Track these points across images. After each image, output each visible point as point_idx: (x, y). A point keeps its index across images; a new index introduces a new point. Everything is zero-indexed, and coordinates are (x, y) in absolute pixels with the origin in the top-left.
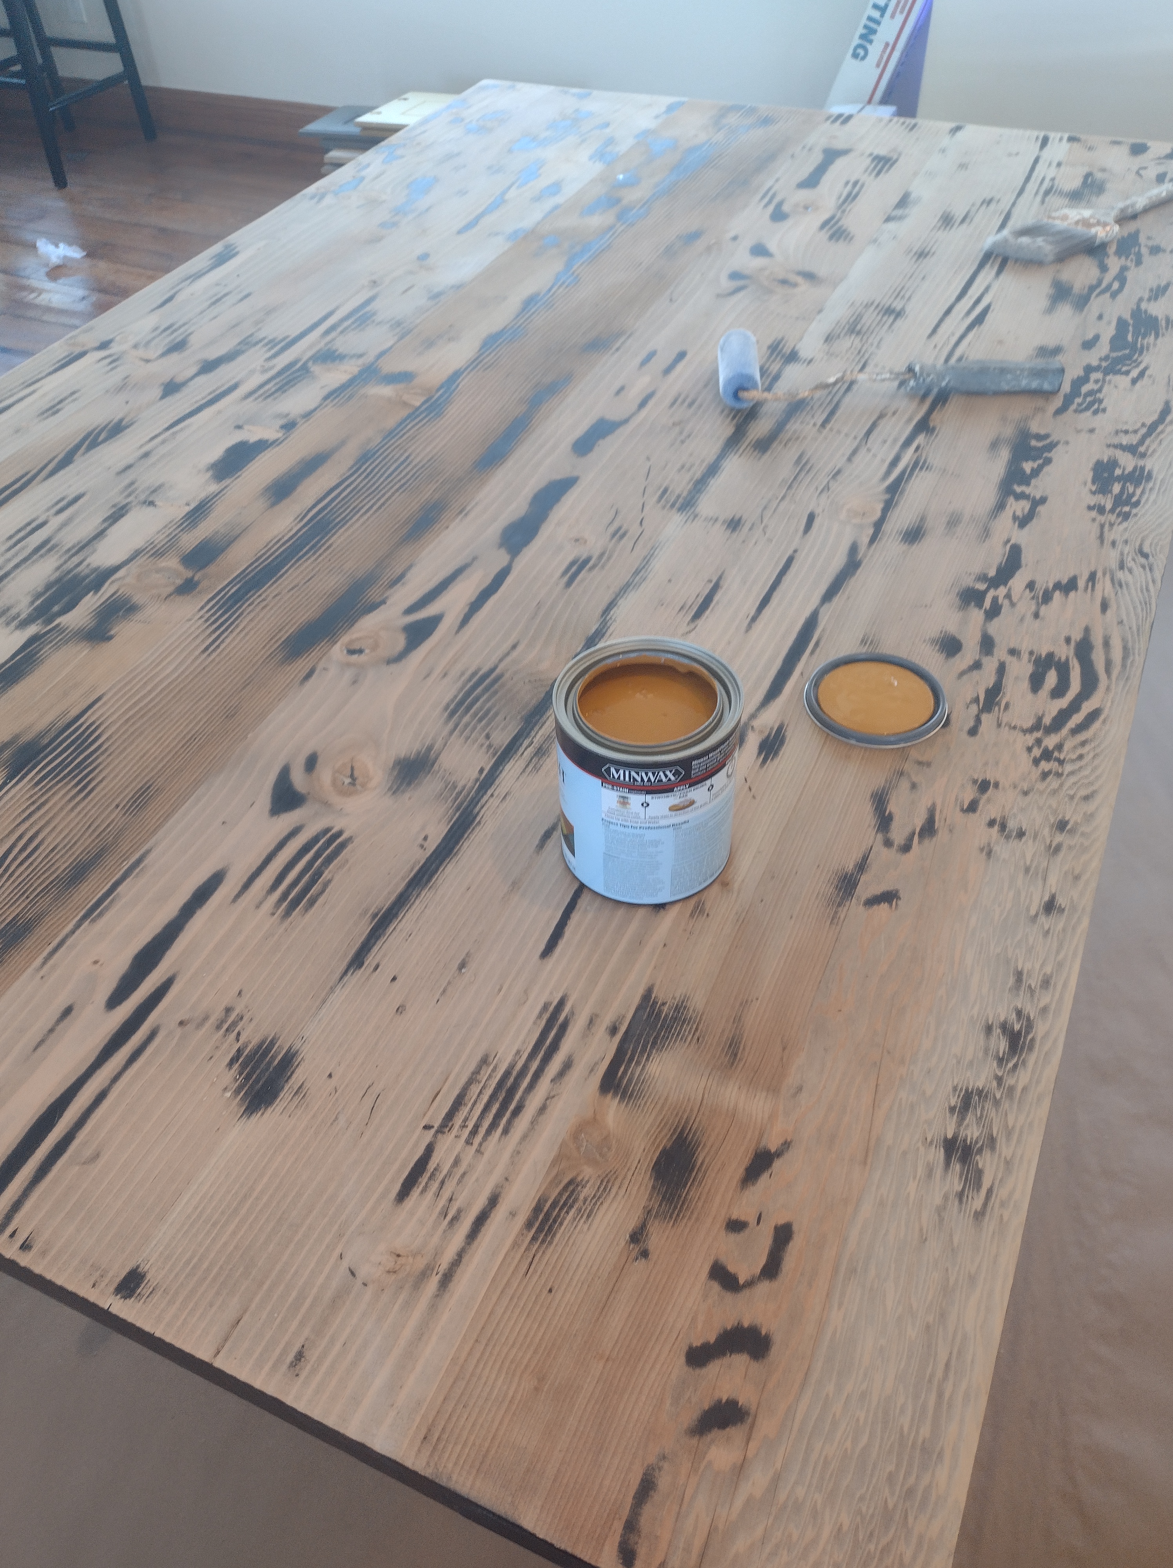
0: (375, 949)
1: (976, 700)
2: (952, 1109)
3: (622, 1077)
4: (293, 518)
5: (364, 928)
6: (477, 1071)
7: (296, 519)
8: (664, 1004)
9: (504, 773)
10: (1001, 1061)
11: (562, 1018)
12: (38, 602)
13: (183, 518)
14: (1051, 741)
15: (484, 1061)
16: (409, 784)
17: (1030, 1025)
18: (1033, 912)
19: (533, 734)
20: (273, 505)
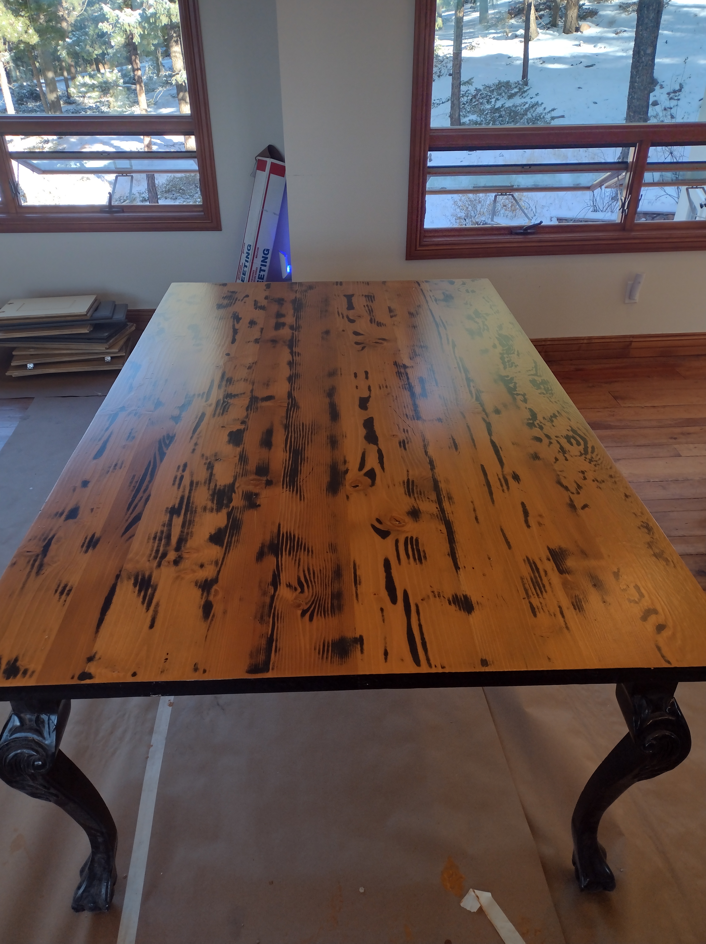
0: (459, 563)
1: (559, 451)
2: (648, 548)
3: (563, 569)
4: (283, 452)
5: (450, 560)
6: (523, 582)
7: (284, 452)
8: (555, 549)
9: (445, 507)
10: (649, 534)
11: (532, 562)
12: (215, 502)
13: (239, 462)
14: (589, 457)
15: (522, 579)
16: (418, 518)
17: (648, 524)
18: (624, 499)
19: (442, 494)
20: (270, 450)
